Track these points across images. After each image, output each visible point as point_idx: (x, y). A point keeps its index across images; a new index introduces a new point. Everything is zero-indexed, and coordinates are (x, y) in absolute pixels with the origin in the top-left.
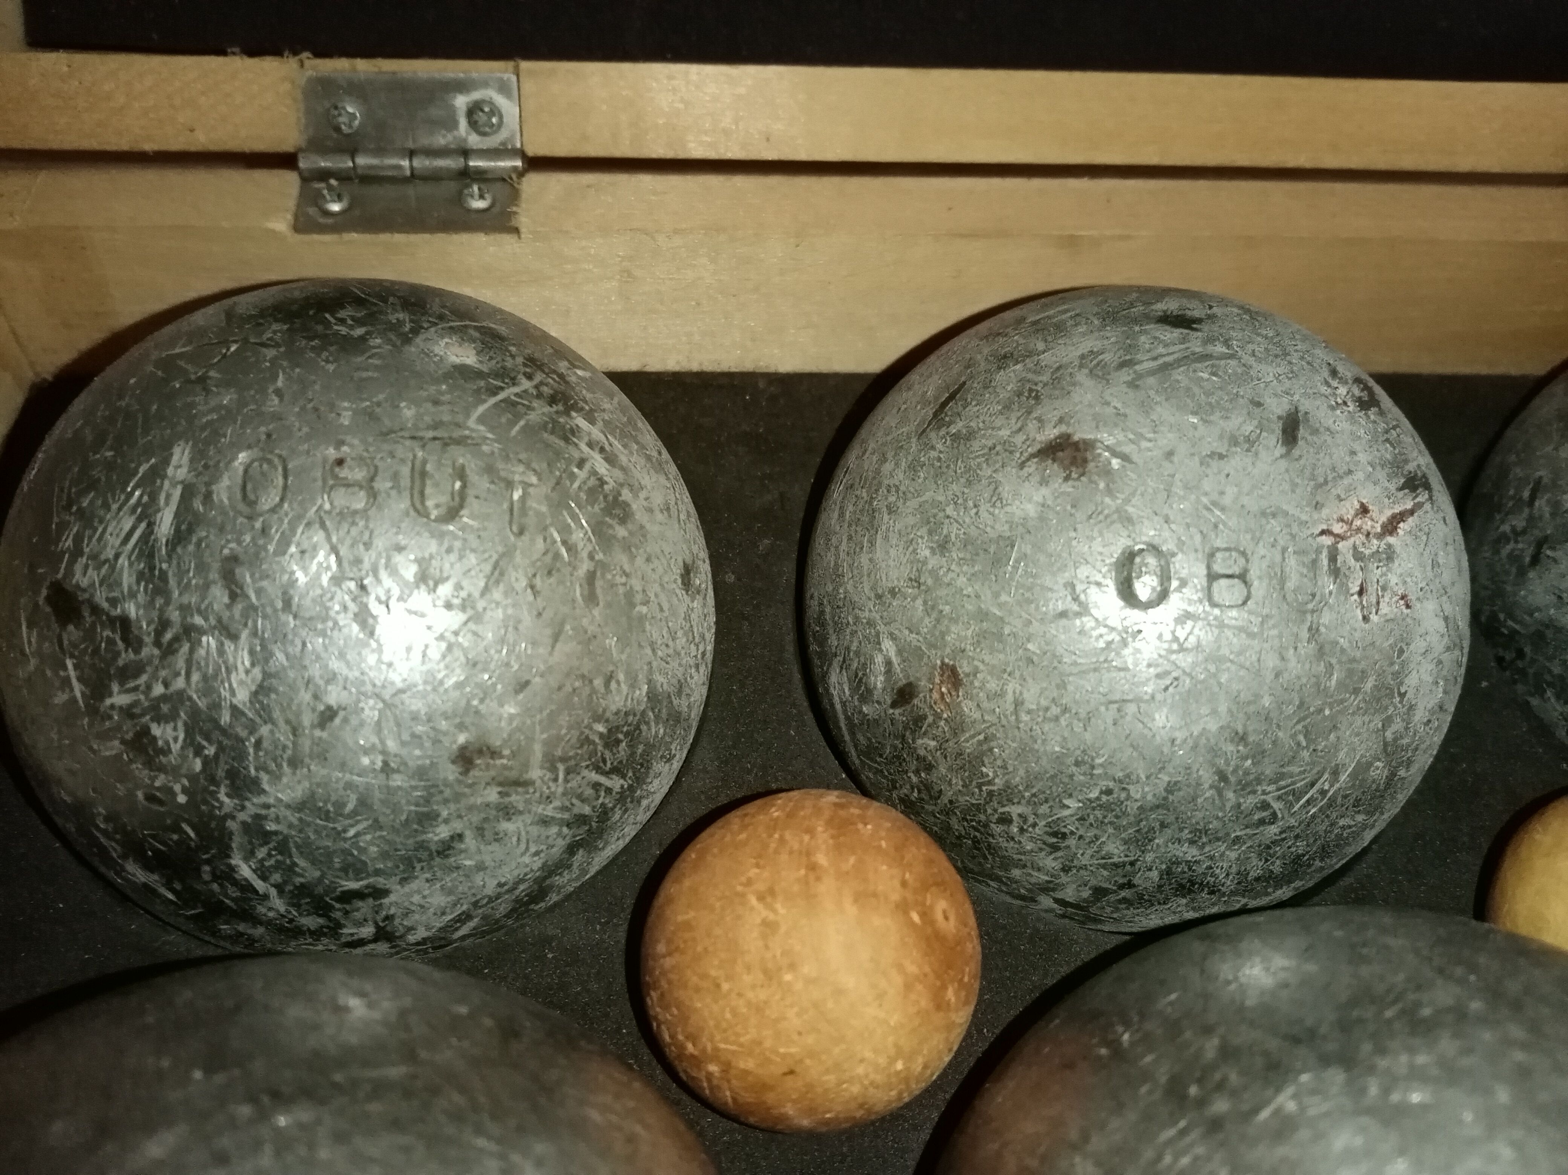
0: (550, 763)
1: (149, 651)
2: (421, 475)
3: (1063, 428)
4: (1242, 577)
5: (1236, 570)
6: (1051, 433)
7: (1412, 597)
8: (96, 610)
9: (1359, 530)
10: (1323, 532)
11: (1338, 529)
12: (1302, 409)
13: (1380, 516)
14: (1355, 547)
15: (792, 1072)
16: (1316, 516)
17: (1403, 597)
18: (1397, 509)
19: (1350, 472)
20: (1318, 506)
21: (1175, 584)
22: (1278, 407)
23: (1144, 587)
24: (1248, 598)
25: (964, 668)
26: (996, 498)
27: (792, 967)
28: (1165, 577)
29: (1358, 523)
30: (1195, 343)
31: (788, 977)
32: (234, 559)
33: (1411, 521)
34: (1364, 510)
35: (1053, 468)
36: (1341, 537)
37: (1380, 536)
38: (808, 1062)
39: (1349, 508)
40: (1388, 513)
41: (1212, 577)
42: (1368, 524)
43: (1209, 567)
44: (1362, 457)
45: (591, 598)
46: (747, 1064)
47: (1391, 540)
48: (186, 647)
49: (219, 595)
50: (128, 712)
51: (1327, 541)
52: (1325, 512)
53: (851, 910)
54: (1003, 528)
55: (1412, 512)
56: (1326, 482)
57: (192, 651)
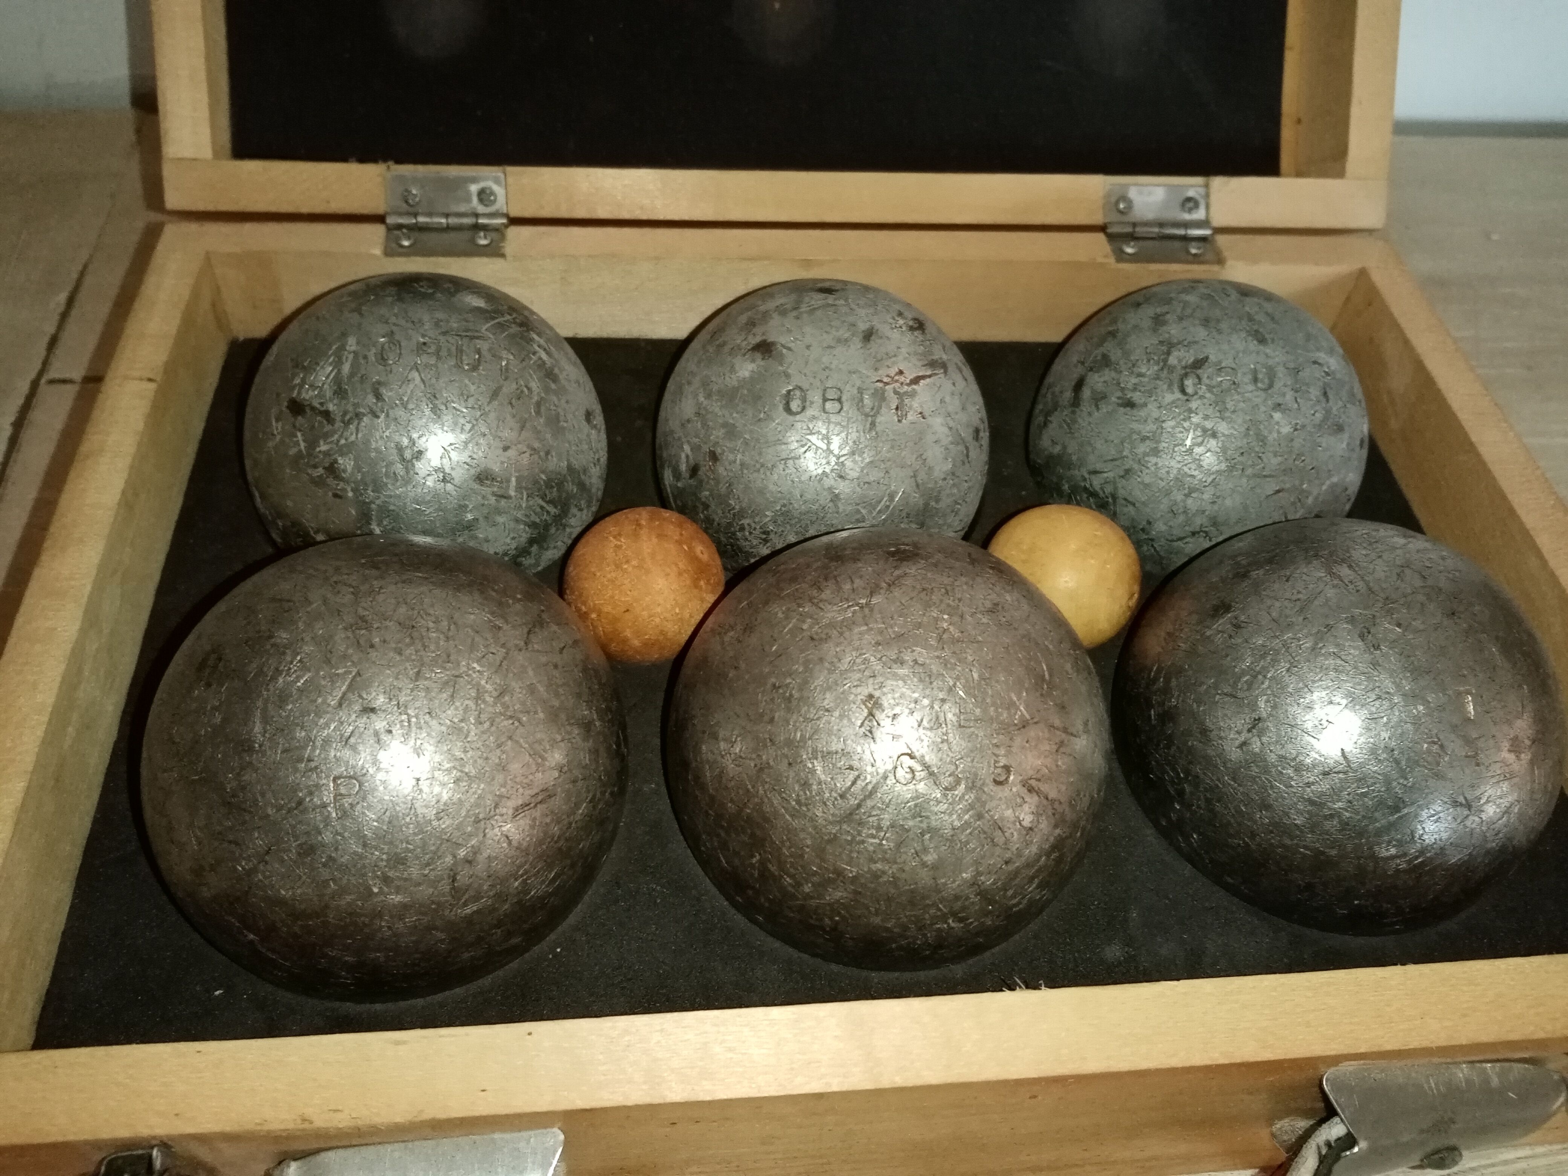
0: (519, 488)
1: (338, 424)
2: (460, 351)
3: (764, 337)
4: (839, 400)
5: (836, 397)
6: (758, 339)
7: (926, 414)
8: (313, 408)
9: (897, 381)
10: (878, 381)
11: (886, 380)
12: (875, 328)
13: (910, 376)
14: (894, 388)
15: (628, 610)
16: (875, 373)
17: (921, 413)
18: (921, 374)
19: (895, 356)
20: (876, 369)
21: (808, 403)
22: (863, 326)
23: (795, 405)
24: (841, 409)
25: (719, 451)
26: (733, 370)
27: (627, 562)
28: (804, 400)
29: (897, 378)
30: (830, 299)
31: (626, 566)
32: (379, 383)
33: (928, 380)
34: (901, 372)
35: (758, 355)
36: (886, 384)
37: (908, 385)
38: (635, 604)
39: (893, 371)
40: (915, 375)
41: (825, 400)
42: (902, 379)
43: (824, 395)
44: (904, 350)
45: (538, 413)
46: (607, 609)
47: (914, 387)
48: (356, 422)
49: (371, 399)
50: (327, 454)
51: (880, 385)
52: (880, 372)
53: (655, 540)
54: (736, 384)
55: (930, 376)
56: (882, 359)
57: (359, 424)
